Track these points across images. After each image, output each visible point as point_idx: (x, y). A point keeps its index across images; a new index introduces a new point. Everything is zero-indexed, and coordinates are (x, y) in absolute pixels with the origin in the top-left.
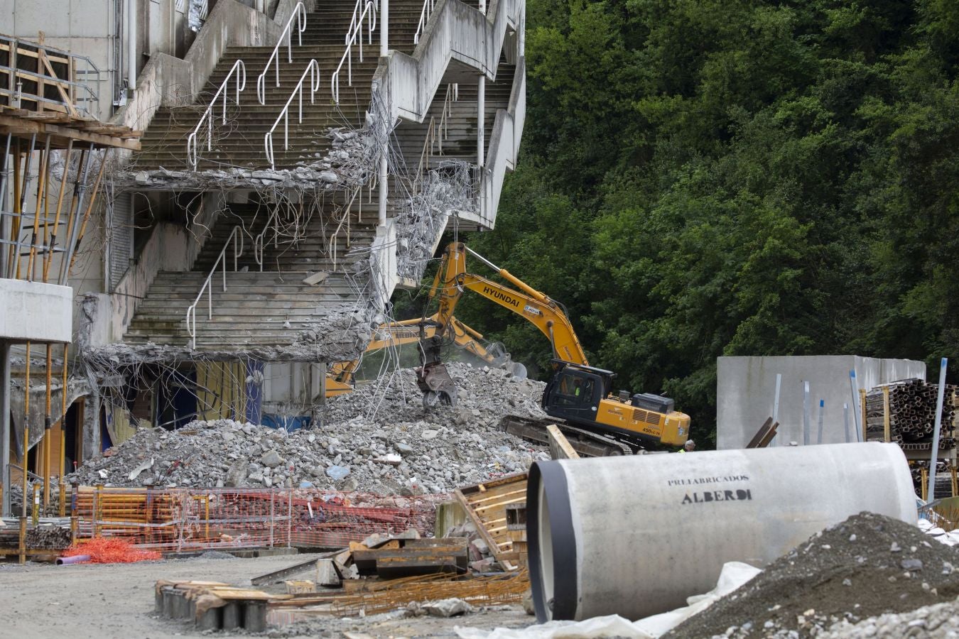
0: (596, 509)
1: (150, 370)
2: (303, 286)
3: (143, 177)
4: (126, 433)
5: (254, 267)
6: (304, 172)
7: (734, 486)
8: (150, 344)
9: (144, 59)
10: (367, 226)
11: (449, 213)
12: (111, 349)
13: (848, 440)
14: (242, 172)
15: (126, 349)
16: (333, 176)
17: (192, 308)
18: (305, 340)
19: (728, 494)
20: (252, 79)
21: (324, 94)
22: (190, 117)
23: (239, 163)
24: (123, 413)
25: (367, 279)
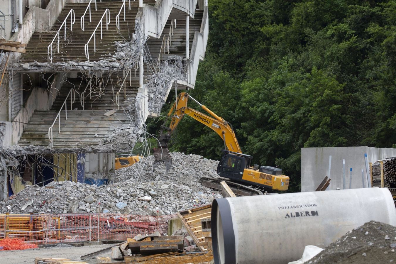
0: (244, 221)
1: (31, 158)
2: (103, 117)
3: (26, 66)
4: (19, 188)
5: (80, 108)
6: (103, 62)
7: (310, 209)
8: (31, 145)
9: (26, 10)
10: (134, 88)
11: (173, 81)
12: (12, 148)
13: (364, 187)
14: (74, 63)
15: (19, 148)
16: (117, 65)
17: (51, 128)
18: (105, 142)
19: (307, 213)
20: (78, 18)
21: (113, 25)
22: (48, 37)
23: (72, 58)
24: (18, 178)
25: (134, 113)
